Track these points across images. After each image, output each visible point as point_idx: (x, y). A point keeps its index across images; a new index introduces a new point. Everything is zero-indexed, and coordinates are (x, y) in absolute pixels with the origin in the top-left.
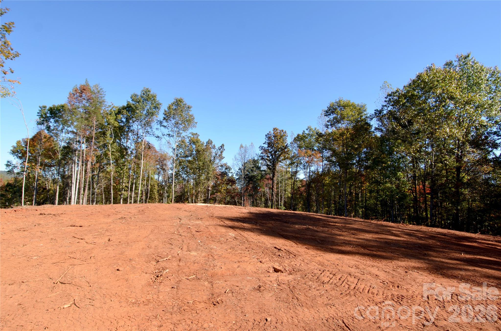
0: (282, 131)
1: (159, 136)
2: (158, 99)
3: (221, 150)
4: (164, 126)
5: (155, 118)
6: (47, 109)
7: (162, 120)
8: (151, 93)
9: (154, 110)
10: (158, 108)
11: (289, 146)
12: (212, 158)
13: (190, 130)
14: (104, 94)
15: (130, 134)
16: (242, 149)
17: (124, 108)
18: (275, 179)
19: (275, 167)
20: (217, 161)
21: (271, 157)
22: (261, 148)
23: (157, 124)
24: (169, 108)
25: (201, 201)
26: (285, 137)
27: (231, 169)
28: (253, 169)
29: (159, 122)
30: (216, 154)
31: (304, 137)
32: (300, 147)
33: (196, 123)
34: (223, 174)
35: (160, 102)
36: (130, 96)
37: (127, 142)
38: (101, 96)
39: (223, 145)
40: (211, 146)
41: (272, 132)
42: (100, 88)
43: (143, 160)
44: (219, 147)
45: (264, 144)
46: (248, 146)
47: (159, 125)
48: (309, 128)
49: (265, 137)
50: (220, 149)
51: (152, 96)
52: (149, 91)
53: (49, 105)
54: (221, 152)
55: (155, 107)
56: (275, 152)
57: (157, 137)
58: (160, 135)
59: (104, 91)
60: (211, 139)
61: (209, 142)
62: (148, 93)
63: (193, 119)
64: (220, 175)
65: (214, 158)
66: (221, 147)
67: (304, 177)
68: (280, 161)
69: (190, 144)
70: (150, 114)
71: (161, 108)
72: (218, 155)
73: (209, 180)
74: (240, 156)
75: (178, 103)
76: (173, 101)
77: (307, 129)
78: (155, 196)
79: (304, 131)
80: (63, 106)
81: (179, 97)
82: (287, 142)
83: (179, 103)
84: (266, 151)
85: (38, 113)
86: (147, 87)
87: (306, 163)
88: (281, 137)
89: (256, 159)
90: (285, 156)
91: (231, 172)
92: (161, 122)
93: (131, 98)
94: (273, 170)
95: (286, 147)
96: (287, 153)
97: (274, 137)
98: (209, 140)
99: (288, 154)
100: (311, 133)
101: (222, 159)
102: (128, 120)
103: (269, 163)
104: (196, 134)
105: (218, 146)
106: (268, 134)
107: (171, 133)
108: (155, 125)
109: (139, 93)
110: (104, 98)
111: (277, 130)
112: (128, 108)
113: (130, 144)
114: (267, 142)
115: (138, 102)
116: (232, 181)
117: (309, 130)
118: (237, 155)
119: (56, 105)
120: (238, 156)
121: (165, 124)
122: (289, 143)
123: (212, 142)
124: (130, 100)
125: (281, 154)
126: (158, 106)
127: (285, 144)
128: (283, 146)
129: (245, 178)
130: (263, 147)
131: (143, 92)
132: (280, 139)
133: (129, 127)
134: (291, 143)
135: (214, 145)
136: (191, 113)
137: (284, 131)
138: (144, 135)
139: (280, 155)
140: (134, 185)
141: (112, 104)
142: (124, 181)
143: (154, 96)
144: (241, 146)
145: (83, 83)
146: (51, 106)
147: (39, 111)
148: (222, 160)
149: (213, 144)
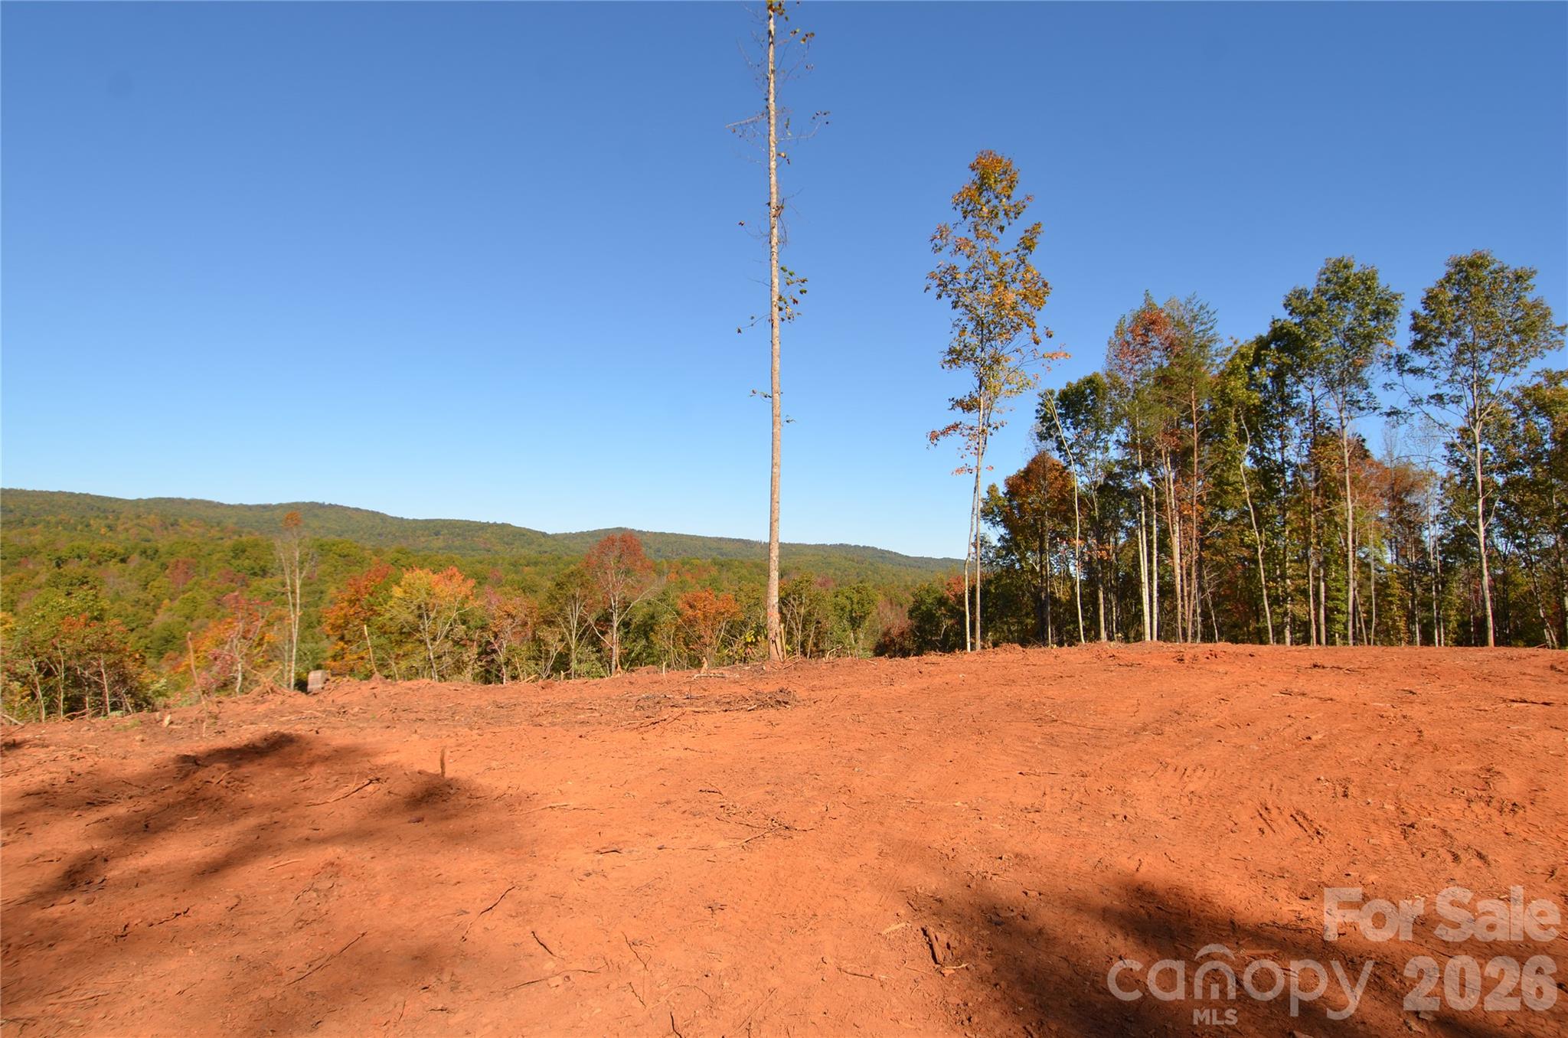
1: (1400, 408)
2: (1382, 282)
4: (1414, 371)
5: (1379, 348)
6: (1055, 397)
7: (1404, 350)
8: (1355, 269)
9: (1373, 324)
10: (1387, 314)
13: (1536, 364)
14: (1213, 317)
15: (1291, 422)
17: (1262, 344)
23: (1386, 368)
24: (1431, 300)
29: (1392, 362)
35: (1393, 290)
36: (1283, 301)
37: (1283, 447)
38: (1203, 327)
42: (1198, 306)
43: (1353, 502)
47: (1394, 373)
51: (1359, 278)
52: (1346, 267)
53: (1059, 386)
55: (1376, 315)
57: (1389, 415)
58: (1402, 404)
59: (1211, 312)
62: (1344, 274)
63: (1544, 316)
69: (1524, 414)
70: (1361, 342)
71: (1400, 308)
75: (1466, 271)
80: (1090, 381)
81: (1465, 252)
83: (1472, 272)
85: (1037, 411)
86: (1335, 256)
92: (1401, 360)
93: (1286, 306)
102: (1278, 377)
107: (1445, 390)
108: (1376, 374)
109: (1310, 283)
110: (1211, 333)
112: (1282, 338)
113: (1294, 453)
115: (1313, 314)
119: (1074, 382)
121: (1419, 361)
124: (1283, 315)
126: (1389, 308)
131: (1324, 277)
133: (1284, 400)
136: (1532, 297)
138: (1344, 414)
140: (1322, 584)
141: (1235, 343)
142: (1289, 572)
143: (1367, 281)
145: (1138, 305)
146: (1064, 387)
147: (1039, 407)
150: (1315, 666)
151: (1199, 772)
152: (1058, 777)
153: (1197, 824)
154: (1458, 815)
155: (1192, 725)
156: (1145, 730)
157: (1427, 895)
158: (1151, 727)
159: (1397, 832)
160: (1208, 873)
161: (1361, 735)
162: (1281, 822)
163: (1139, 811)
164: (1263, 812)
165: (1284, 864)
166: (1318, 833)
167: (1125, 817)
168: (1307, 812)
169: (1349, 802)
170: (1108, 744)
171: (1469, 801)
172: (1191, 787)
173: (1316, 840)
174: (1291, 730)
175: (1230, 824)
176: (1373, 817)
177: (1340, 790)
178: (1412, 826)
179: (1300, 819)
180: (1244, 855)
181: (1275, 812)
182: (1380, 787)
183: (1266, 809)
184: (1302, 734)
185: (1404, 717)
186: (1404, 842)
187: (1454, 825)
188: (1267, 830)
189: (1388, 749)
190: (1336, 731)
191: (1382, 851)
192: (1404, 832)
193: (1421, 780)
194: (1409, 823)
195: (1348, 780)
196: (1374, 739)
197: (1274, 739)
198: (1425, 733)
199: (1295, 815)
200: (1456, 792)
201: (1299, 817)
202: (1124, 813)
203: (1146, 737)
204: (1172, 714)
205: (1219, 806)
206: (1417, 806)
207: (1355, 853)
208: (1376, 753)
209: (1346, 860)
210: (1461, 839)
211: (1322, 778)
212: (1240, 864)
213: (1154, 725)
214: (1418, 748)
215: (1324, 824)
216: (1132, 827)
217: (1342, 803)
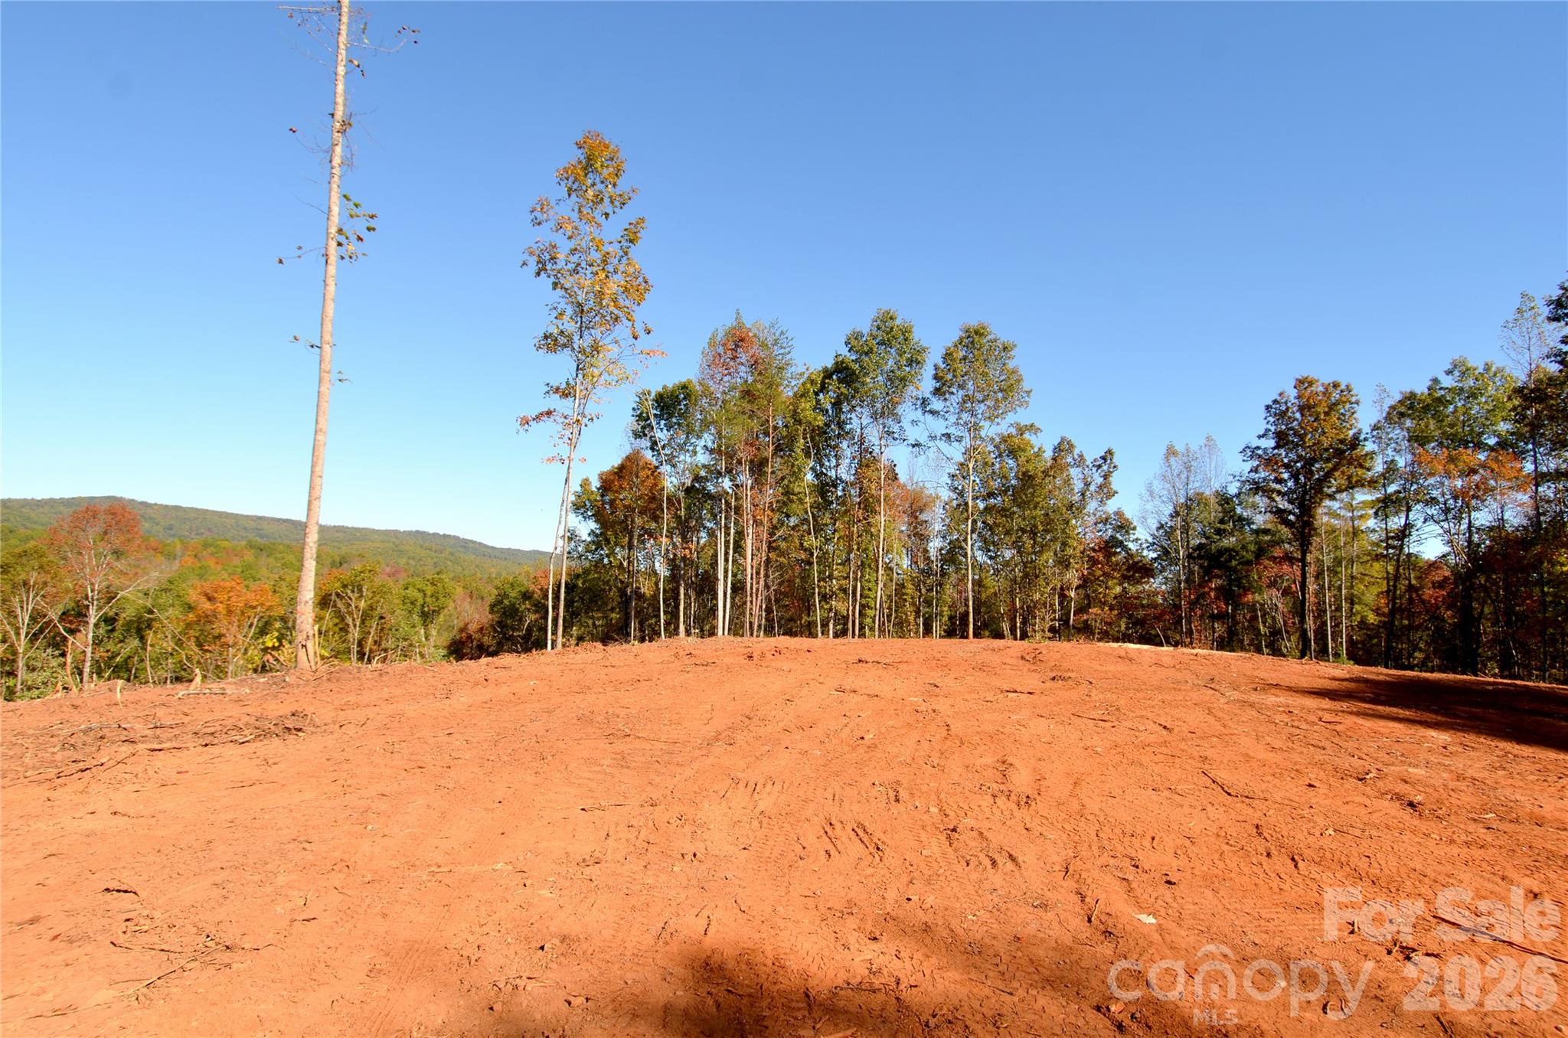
0: (1336, 385)
1: (922, 441)
2: (916, 336)
3: (1105, 468)
4: (933, 413)
5: (910, 390)
6: (651, 398)
7: (927, 394)
8: (898, 322)
9: (908, 369)
10: (918, 363)
11: (1366, 439)
12: (1077, 498)
13: (1011, 418)
14: (790, 344)
15: (844, 444)
16: (1172, 460)
17: (828, 374)
18: (1309, 558)
19: (1312, 517)
20: (1092, 506)
21: (1290, 484)
22: (1252, 452)
23: (914, 407)
24: (948, 356)
25: (1043, 631)
26: (1348, 406)
27: (1134, 529)
28: (1222, 527)
29: (919, 403)
30: (1087, 485)
31: (1441, 401)
32: (1418, 439)
33: (1028, 393)
34: (1109, 547)
35: (923, 343)
36: (844, 339)
37: (838, 465)
38: (782, 351)
39: (1110, 452)
40: (1069, 460)
41: (1292, 393)
42: (779, 331)
43: (885, 516)
44: (1095, 460)
45: (1260, 437)
46: (1194, 447)
47: (919, 412)
48: (1459, 368)
49: (1263, 413)
50: (1099, 467)
51: (900, 330)
52: (891, 318)
53: (656, 388)
54: (1106, 477)
55: (911, 362)
56: (1309, 462)
57: (913, 446)
58: (923, 438)
59: (789, 338)
60: (1069, 437)
61: (1063, 448)
62: (889, 324)
63: (1019, 381)
64: (1101, 549)
65: (1083, 495)
66: (1104, 458)
67: (1446, 549)
68: (1332, 497)
69: (1000, 455)
70: (898, 382)
71: (927, 360)
72: (1092, 488)
73: (1067, 567)
74: (1168, 486)
75: (973, 338)
76: (956, 335)
77: (1449, 372)
78: (906, 615)
79: (1435, 381)
80: (684, 387)
81: (973, 323)
82: (1359, 426)
83: (976, 338)
84: (1270, 462)
85: (634, 409)
86: (885, 308)
87: (1455, 498)
88: (1332, 407)
89: (1233, 490)
90: (1350, 478)
91: (1132, 537)
92: (924, 402)
93: (847, 344)
94: (1303, 527)
95: (1355, 443)
96: (1361, 463)
97: (1301, 409)
98: (1063, 440)
99: (1361, 466)
100: (1471, 383)
101: (1108, 498)
102: (837, 404)
103: (1283, 504)
104: (1032, 425)
105: (1092, 454)
106: (1275, 401)
107: (952, 430)
108: (907, 411)
109: (865, 327)
110: (788, 357)
111: (1311, 384)
112: (843, 374)
113: (845, 471)
114: (1273, 428)
115: (867, 354)
116: (1139, 570)
117: (1456, 373)
118: (1156, 483)
119: (670, 386)
120: (1157, 486)
121: (937, 404)
122: (1366, 429)
123: (1071, 446)
124: (844, 351)
125: (1335, 469)
126: (919, 358)
127: (1351, 433)
128: (1342, 442)
129: (1194, 558)
130: (1258, 448)
131: (875, 324)
132: (1326, 414)
133: (841, 425)
134: (1375, 428)
135: (1081, 456)
136: (1011, 365)
137: (1343, 387)
138: (883, 442)
139: (1329, 474)
140: (859, 584)
141: (807, 369)
142: (836, 573)
143: (906, 332)
144: (1171, 452)
145: (730, 322)
146: (660, 390)
147: (635, 406)
148: (1109, 502)
149: (1076, 452)
150: (860, 661)
151: (769, 786)
152: (625, 808)
153: (767, 854)
154: (988, 814)
155: (762, 731)
156: (718, 740)
157: (978, 913)
158: (723, 735)
159: (943, 838)
160: (781, 923)
161: (903, 731)
162: (844, 839)
163: (709, 843)
164: (828, 829)
165: (852, 894)
166: (878, 849)
167: (695, 855)
168: (866, 824)
169: (901, 807)
170: (680, 760)
171: (994, 796)
172: (761, 807)
173: (877, 858)
174: (847, 731)
175: (798, 848)
176: (921, 823)
177: (892, 794)
178: (954, 830)
179: (860, 832)
180: (813, 889)
181: (838, 826)
182: (925, 788)
183: (831, 824)
184: (857, 734)
185: (934, 711)
186: (950, 850)
187: (986, 824)
188: (833, 852)
189: (925, 745)
190: (883, 730)
191: (934, 864)
192: (949, 837)
193: (956, 777)
194: (952, 827)
195: (898, 783)
196: (915, 735)
197: (834, 741)
198: (952, 726)
199: (857, 829)
200: (983, 788)
201: (860, 831)
202: (693, 850)
203: (719, 748)
204: (744, 719)
205: (787, 826)
206: (955, 806)
207: (911, 869)
208: (917, 750)
209: (905, 879)
210: (996, 839)
211: (877, 783)
212: (810, 903)
213: (727, 733)
214: (948, 743)
215: (883, 837)
216: (703, 867)
217: (895, 809)
